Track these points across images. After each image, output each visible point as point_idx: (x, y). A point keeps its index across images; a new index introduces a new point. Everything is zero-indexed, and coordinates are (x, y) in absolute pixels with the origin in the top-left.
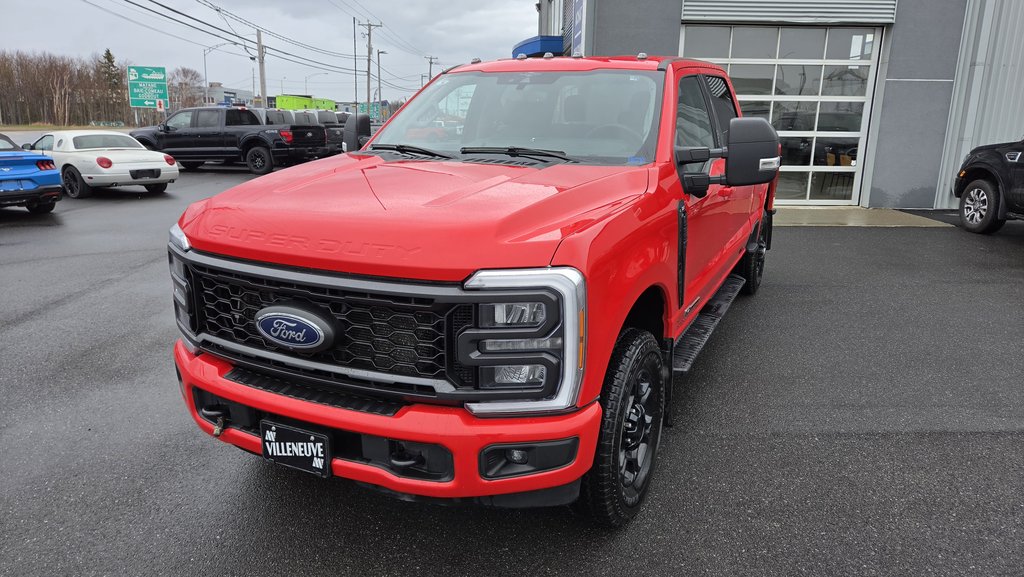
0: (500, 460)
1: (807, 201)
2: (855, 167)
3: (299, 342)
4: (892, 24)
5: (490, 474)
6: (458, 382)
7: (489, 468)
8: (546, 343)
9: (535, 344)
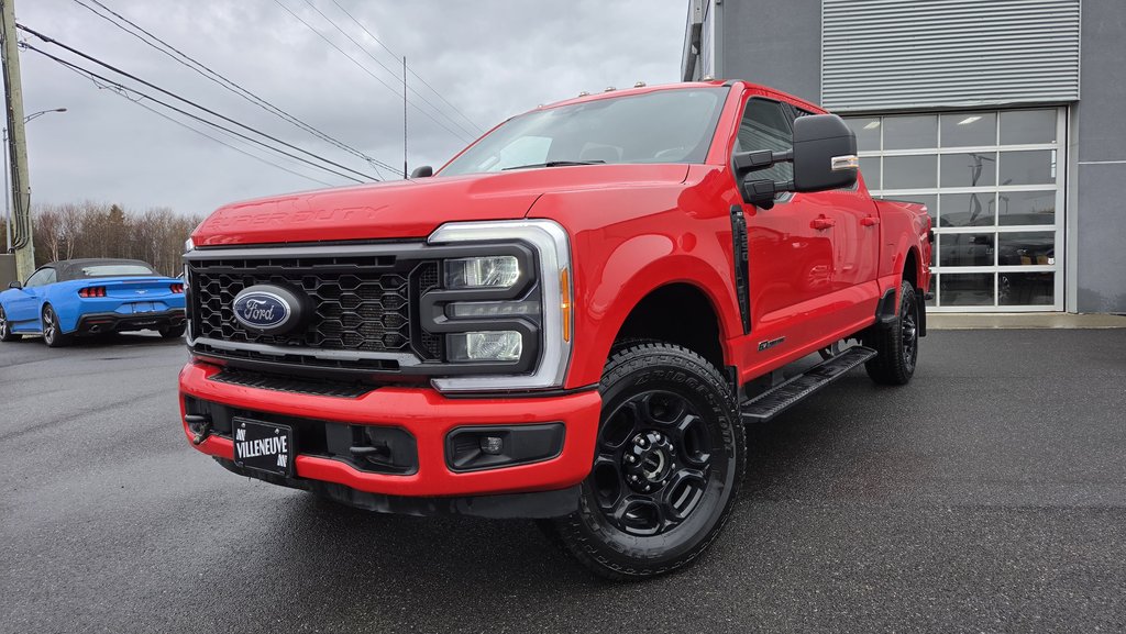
0: (472, 449)
1: (996, 308)
2: (1053, 265)
3: (269, 322)
4: (1077, 101)
5: (458, 464)
6: (425, 355)
7: (456, 458)
8: (524, 308)
9: (508, 310)
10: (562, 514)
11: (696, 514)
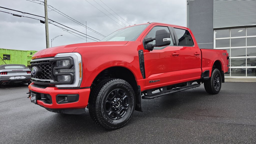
0: (62, 99)
5: (59, 102)
6: (55, 80)
8: (71, 71)
10: (81, 114)
11: (126, 116)
